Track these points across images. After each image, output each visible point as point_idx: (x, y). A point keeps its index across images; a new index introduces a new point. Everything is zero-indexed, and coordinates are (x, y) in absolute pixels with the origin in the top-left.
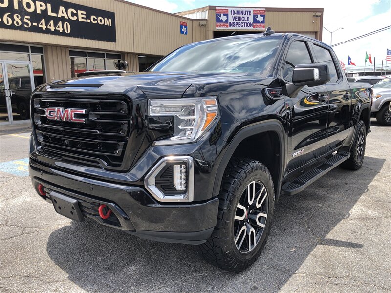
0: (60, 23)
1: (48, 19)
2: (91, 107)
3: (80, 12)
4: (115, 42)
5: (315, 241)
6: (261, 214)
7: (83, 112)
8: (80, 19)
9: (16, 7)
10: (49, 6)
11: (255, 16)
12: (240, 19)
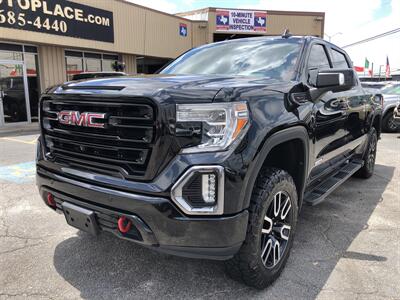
0: (56, 22)
1: (44, 17)
2: (111, 111)
3: (77, 11)
4: (113, 42)
5: (337, 254)
6: (285, 227)
7: (103, 116)
8: (77, 18)
9: (10, 4)
10: (45, 3)
11: (256, 19)
12: (241, 21)
